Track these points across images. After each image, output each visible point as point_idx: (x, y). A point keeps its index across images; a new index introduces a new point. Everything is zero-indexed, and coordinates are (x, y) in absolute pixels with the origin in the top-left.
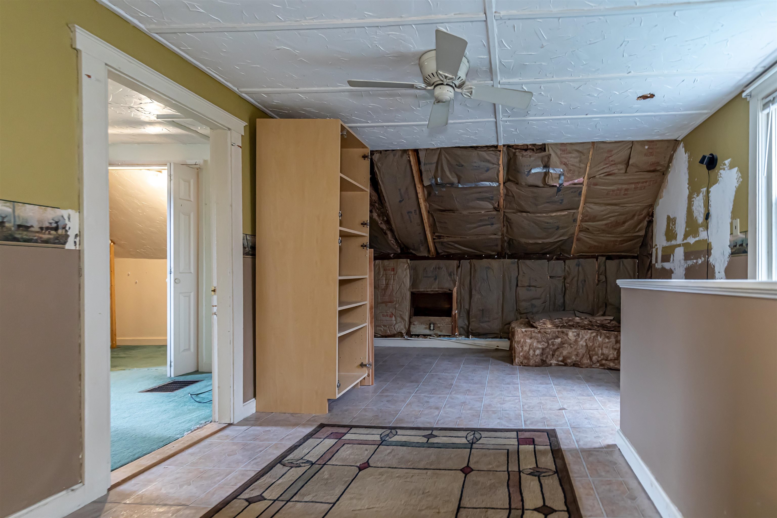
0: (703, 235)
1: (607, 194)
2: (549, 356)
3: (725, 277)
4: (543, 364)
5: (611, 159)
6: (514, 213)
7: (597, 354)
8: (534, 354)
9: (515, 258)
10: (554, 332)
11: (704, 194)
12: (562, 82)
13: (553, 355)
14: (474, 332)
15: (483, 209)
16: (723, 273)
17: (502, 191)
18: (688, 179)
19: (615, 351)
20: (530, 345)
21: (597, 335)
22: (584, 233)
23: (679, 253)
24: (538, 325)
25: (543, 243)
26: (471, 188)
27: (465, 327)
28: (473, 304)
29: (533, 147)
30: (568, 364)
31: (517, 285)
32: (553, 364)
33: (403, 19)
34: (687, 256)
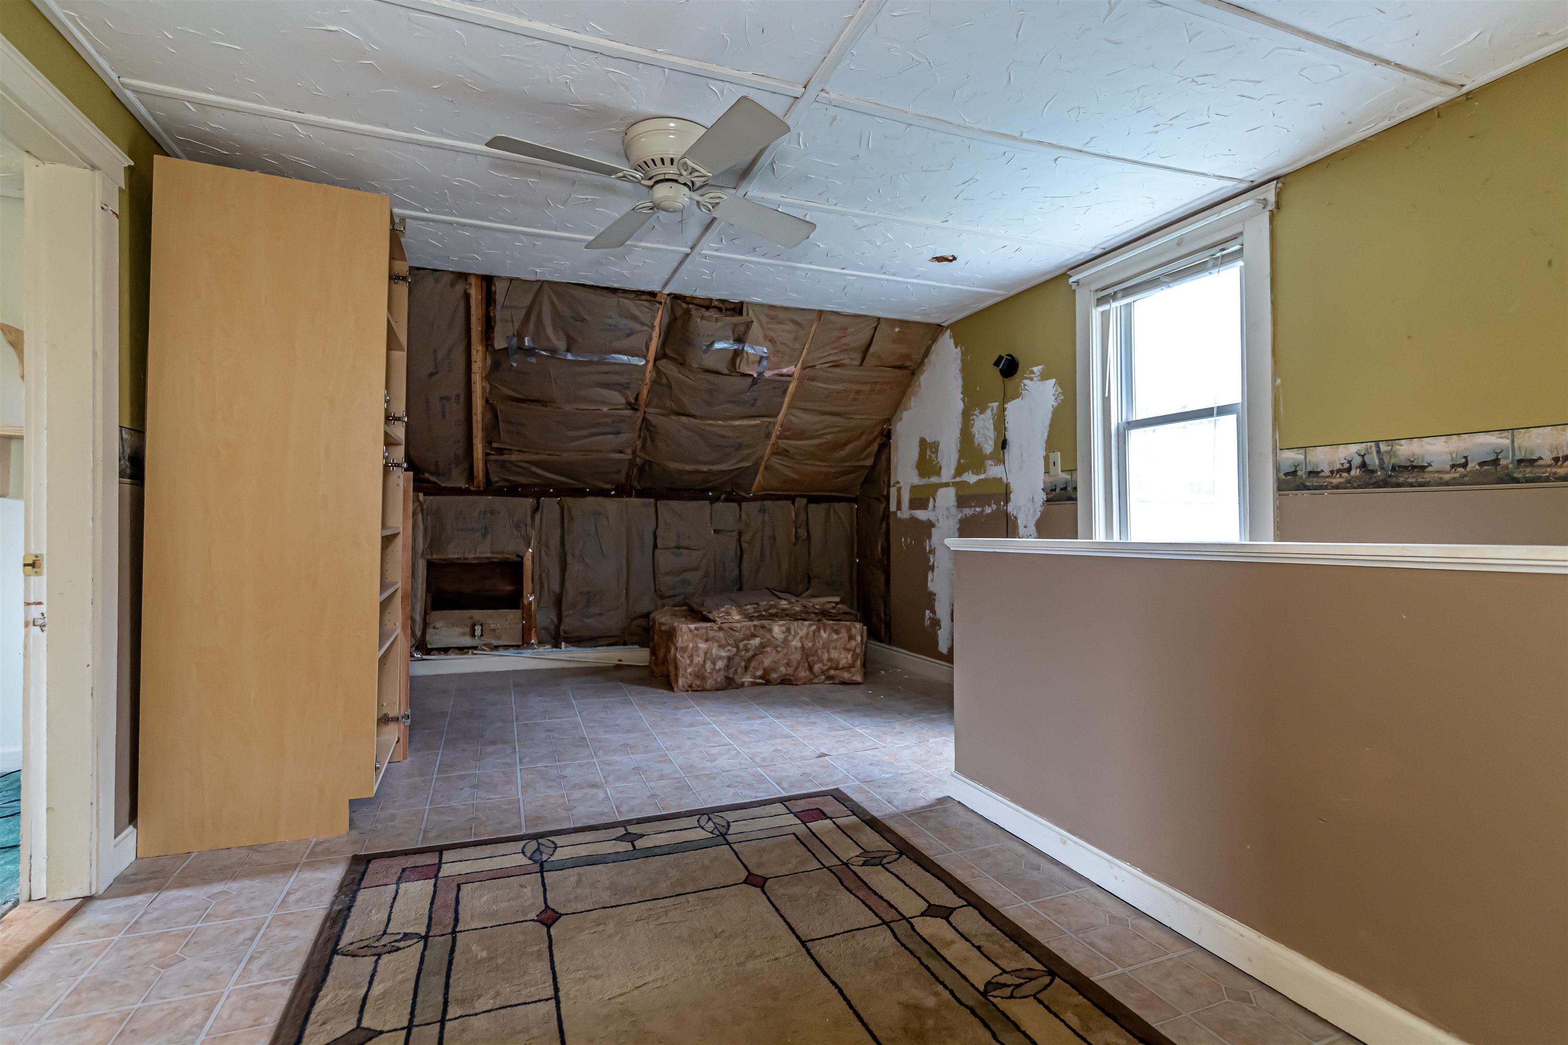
0: (994, 471)
1: (828, 396)
2: (739, 670)
3: (1036, 534)
4: (729, 685)
5: (843, 341)
6: (662, 415)
7: (821, 661)
8: (714, 669)
9: (648, 496)
10: (748, 628)
11: (995, 411)
12: (843, 215)
13: (746, 668)
14: (570, 635)
15: (604, 403)
16: (1032, 529)
17: (648, 375)
18: (962, 386)
19: (849, 654)
20: (706, 653)
21: (819, 629)
22: (779, 457)
23: (946, 497)
24: (718, 617)
25: (710, 472)
26: (590, 363)
27: (552, 627)
28: (568, 584)
29: (721, 305)
30: (773, 681)
31: (655, 546)
32: (746, 684)
33: (656, 56)
34: (962, 501)
